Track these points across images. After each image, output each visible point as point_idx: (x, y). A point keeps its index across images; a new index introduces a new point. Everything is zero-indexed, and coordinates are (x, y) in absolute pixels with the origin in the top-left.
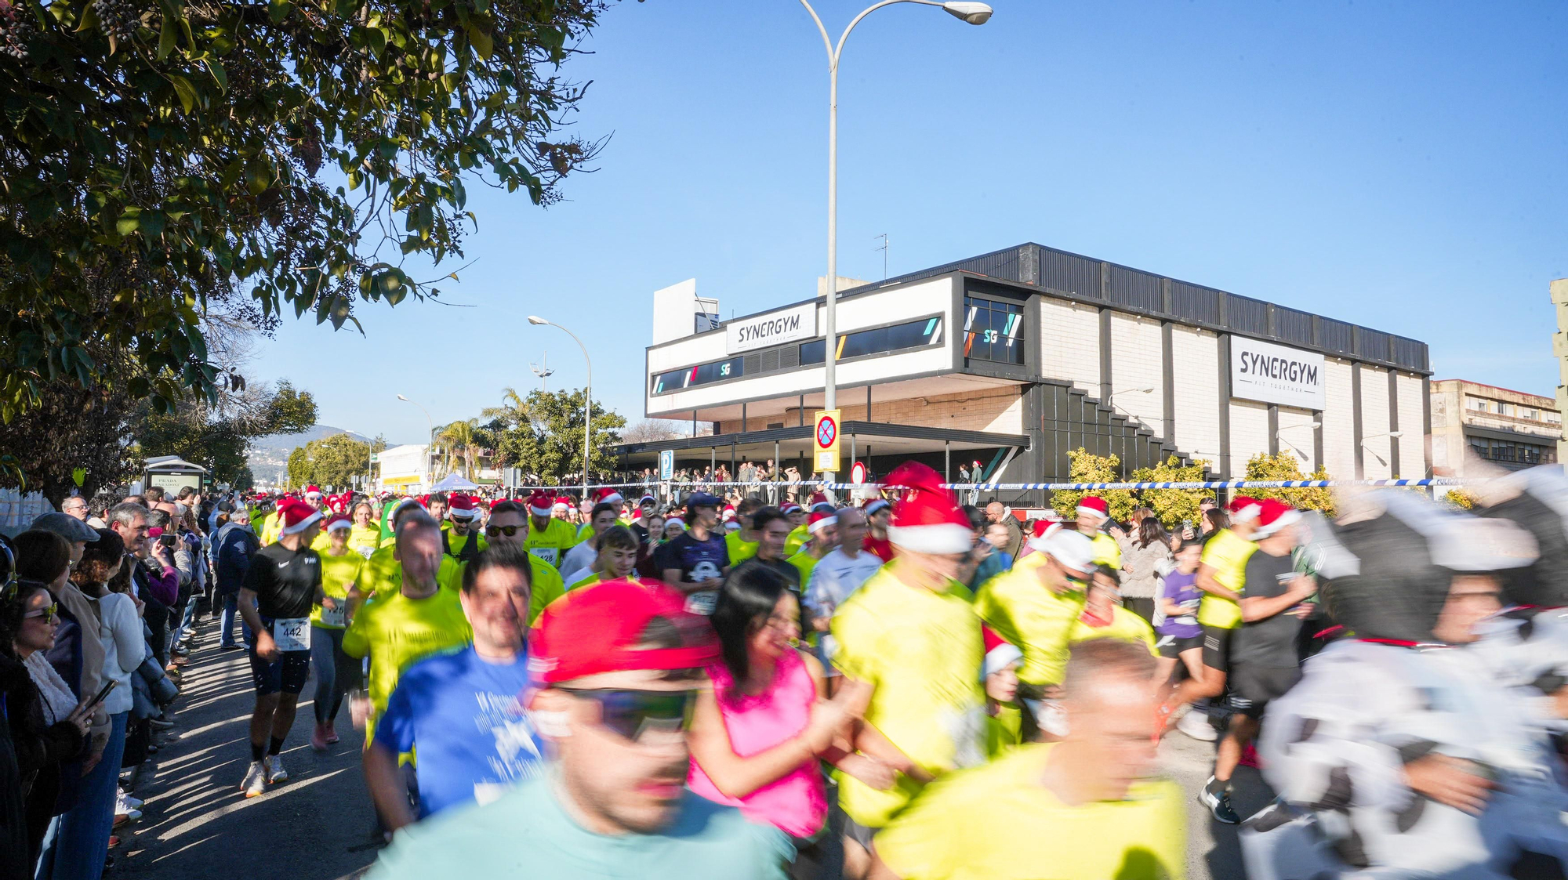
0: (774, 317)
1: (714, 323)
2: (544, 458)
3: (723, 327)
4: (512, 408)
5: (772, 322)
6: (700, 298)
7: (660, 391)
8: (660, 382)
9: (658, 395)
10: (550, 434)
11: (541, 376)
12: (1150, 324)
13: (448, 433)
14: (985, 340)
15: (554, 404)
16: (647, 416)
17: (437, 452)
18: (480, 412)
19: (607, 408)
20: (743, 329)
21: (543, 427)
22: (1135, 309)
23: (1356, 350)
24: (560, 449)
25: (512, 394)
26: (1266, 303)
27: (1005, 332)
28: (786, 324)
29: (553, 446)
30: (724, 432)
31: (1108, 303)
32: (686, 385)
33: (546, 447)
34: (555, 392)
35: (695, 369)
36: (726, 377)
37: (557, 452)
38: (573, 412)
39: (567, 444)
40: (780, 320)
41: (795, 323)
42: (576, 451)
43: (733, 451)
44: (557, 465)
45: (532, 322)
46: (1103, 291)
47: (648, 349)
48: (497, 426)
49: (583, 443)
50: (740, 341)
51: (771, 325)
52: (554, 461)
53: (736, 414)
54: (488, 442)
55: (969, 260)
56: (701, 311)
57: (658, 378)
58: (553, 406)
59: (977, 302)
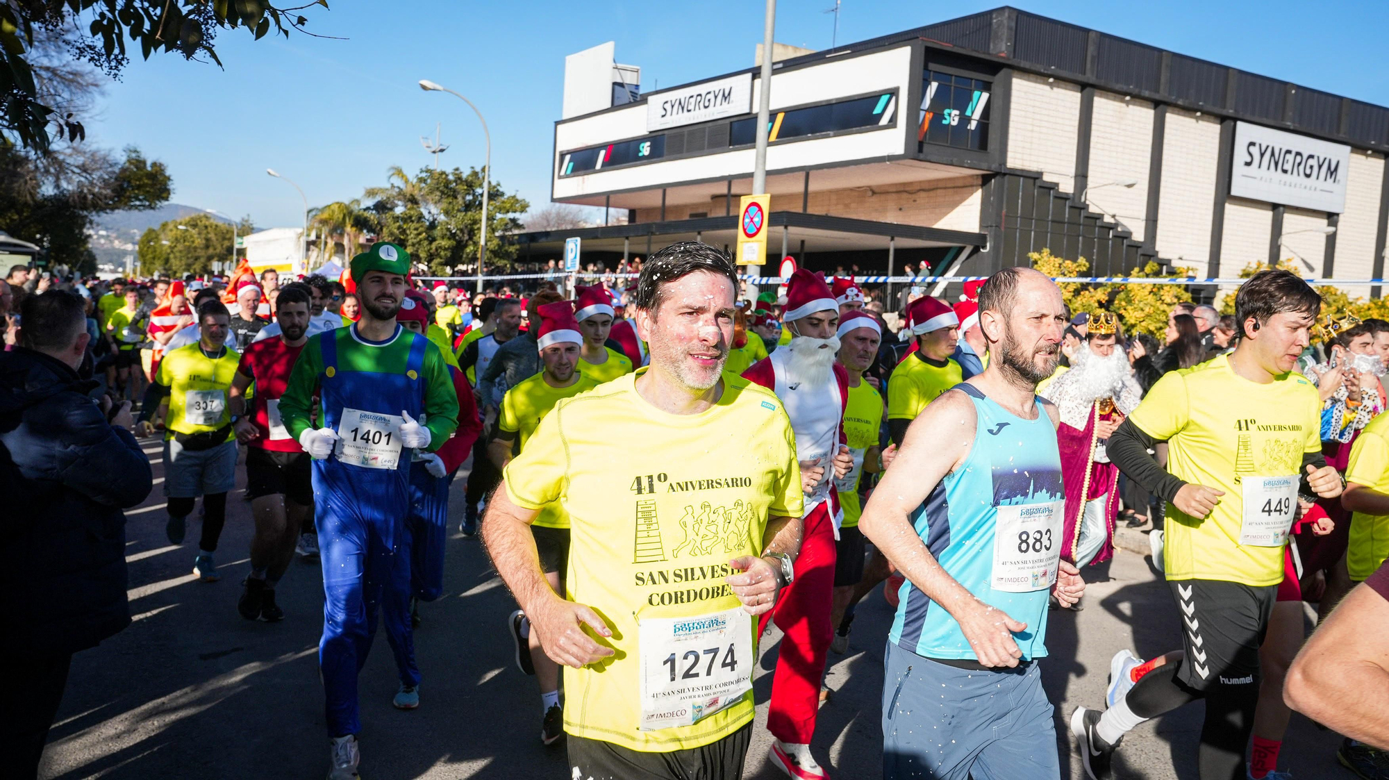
0: (702, 89)
1: (634, 94)
2: (434, 246)
3: (643, 100)
4: (399, 188)
5: (700, 95)
6: (619, 65)
7: (569, 172)
8: (570, 162)
9: (567, 176)
10: (442, 218)
11: (434, 152)
12: (1141, 106)
13: (325, 216)
14: (944, 122)
15: (447, 183)
16: (553, 200)
17: (313, 237)
18: (363, 192)
19: (508, 190)
20: (666, 102)
21: (434, 210)
22: (1124, 88)
24: (453, 236)
25: (399, 172)
26: (1285, 84)
27: (968, 113)
28: (716, 97)
29: (445, 231)
30: (640, 220)
31: (1092, 80)
32: (598, 166)
33: (437, 232)
34: (449, 170)
35: (609, 146)
36: (644, 157)
37: (449, 239)
38: (469, 194)
39: (461, 230)
40: (709, 93)
41: (726, 97)
42: (471, 238)
43: (649, 243)
44: (449, 254)
45: (424, 88)
46: (1089, 65)
47: (557, 123)
48: (381, 207)
49: (479, 229)
50: (663, 116)
51: (699, 98)
52: (446, 249)
53: (655, 200)
54: (371, 226)
56: (619, 80)
57: (568, 157)
58: (446, 186)
59: (938, 76)
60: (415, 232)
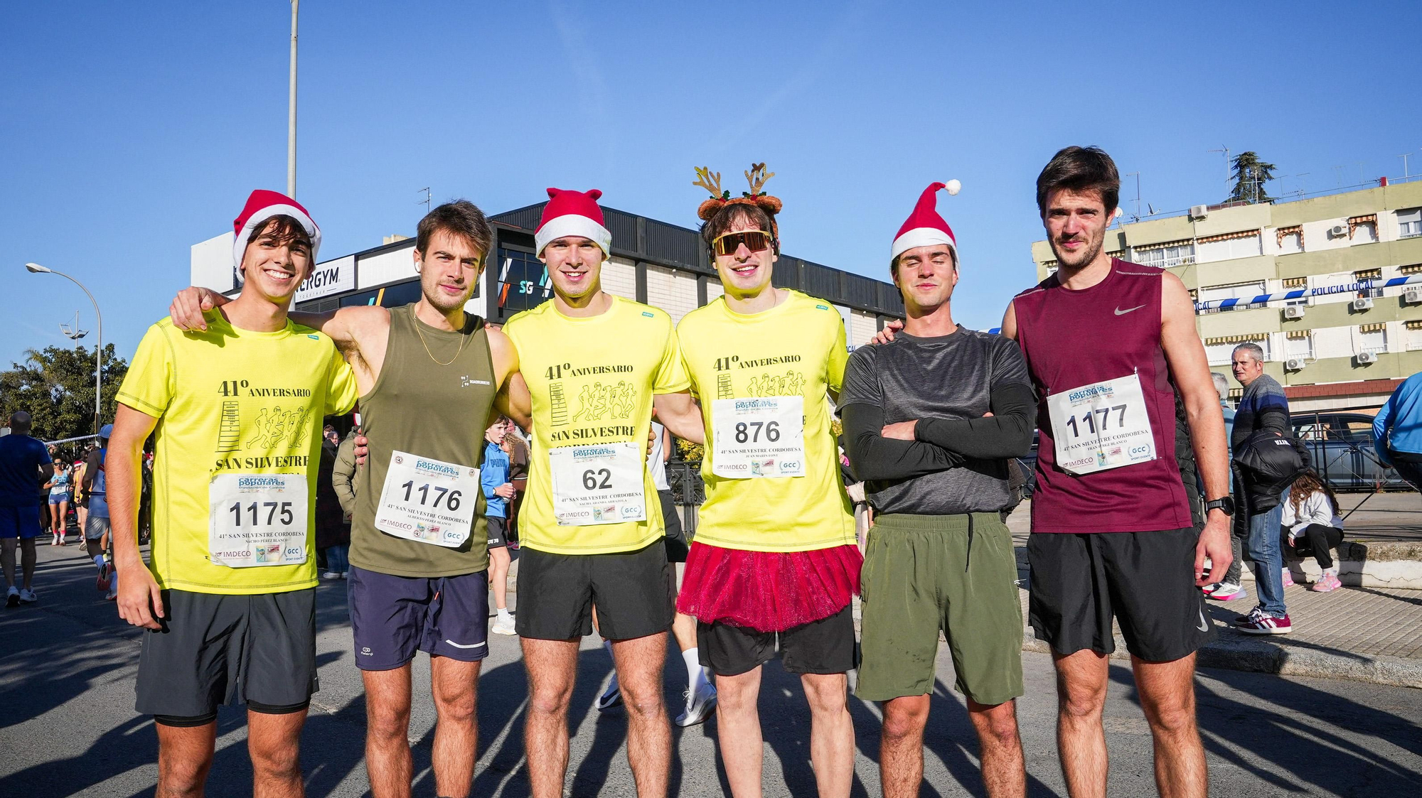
2: (58, 420)
4: (23, 367)
10: (66, 393)
11: (73, 338)
12: (686, 277)
14: (521, 291)
15: (71, 362)
21: (61, 388)
22: (671, 262)
23: (880, 303)
26: (797, 260)
27: (541, 284)
28: (325, 277)
29: (70, 407)
31: (643, 256)
33: (63, 407)
37: (73, 412)
40: (321, 273)
41: (334, 276)
44: (74, 427)
45: (31, 270)
46: (639, 245)
52: (71, 423)
55: (509, 213)
58: (72, 365)
59: (512, 253)
60: (39, 408)
